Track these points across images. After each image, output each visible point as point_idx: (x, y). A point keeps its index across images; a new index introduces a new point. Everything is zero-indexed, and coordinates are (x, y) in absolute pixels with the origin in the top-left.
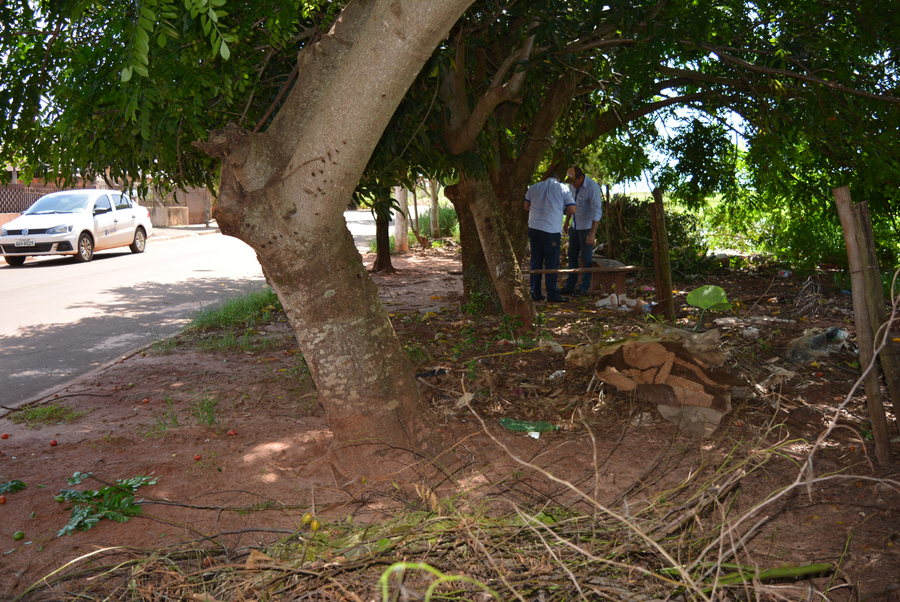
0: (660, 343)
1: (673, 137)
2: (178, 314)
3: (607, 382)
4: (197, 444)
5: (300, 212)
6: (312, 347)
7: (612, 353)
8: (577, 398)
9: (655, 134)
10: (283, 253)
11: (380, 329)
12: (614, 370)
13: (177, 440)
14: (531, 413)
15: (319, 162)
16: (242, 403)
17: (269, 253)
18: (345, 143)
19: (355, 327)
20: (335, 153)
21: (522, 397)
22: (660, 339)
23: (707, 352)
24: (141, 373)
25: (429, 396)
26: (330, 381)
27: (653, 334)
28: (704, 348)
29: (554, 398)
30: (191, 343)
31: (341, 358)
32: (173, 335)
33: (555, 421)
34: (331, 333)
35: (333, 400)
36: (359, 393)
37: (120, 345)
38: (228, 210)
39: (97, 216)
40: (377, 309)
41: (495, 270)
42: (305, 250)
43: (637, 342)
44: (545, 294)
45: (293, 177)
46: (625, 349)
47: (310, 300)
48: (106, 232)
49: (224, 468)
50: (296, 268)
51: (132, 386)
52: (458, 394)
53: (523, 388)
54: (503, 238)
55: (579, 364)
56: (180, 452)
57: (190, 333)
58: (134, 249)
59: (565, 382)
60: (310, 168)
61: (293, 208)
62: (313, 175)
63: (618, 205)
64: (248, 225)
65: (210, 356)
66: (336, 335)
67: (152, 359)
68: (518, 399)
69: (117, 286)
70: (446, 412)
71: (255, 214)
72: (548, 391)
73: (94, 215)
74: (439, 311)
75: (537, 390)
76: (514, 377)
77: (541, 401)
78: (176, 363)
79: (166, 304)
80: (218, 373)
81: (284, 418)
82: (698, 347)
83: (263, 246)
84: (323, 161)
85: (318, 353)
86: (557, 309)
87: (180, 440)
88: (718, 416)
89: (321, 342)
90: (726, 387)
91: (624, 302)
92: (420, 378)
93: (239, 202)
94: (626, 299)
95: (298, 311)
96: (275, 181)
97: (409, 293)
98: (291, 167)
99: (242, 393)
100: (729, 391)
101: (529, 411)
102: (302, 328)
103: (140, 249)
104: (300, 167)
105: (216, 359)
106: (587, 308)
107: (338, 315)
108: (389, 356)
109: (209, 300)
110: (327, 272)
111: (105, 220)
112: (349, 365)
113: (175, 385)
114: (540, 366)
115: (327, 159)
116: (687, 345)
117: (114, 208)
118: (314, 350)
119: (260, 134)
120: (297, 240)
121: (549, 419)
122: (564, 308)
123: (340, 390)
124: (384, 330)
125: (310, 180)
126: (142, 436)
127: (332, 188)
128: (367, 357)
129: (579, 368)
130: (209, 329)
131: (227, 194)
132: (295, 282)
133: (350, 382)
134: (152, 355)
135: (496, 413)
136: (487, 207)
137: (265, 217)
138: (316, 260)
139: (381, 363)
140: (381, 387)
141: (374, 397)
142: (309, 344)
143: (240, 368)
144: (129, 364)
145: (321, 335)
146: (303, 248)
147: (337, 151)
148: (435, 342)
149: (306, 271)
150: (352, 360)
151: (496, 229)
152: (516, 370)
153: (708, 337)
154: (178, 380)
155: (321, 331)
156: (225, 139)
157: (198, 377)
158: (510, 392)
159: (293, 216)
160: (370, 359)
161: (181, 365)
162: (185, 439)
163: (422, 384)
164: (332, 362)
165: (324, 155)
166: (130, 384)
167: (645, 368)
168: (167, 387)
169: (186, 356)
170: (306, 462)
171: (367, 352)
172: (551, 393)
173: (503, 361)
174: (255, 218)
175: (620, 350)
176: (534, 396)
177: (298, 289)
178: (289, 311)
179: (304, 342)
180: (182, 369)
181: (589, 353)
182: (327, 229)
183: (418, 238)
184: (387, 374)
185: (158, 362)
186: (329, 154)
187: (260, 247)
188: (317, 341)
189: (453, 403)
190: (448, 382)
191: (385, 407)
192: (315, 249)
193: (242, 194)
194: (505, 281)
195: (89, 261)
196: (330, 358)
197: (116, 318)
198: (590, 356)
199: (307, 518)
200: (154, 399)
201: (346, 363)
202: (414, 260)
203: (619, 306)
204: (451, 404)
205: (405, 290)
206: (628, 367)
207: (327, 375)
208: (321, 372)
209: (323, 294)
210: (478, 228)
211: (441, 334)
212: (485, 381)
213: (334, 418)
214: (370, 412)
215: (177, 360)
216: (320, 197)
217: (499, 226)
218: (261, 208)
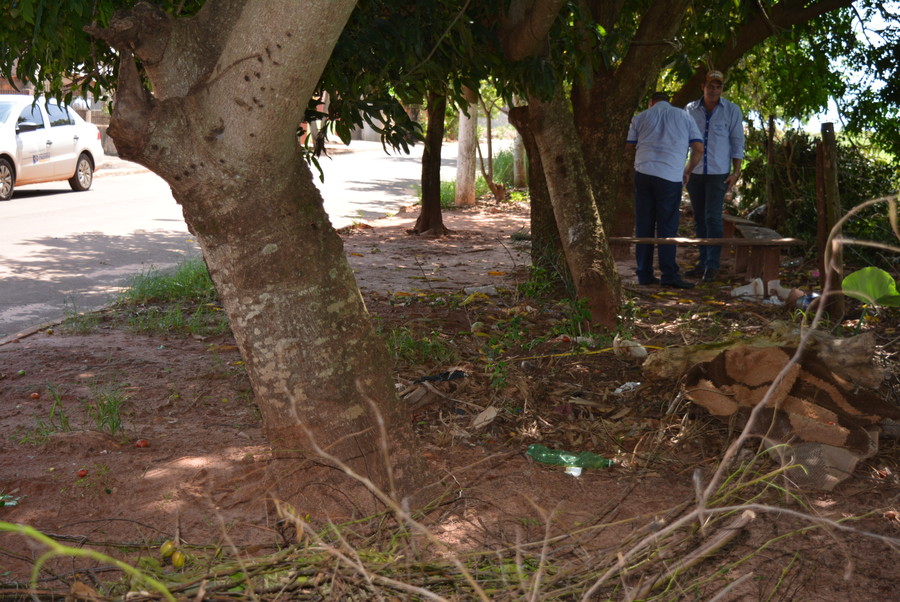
0: (782, 348)
1: (877, 46)
2: (116, 280)
3: (697, 402)
4: (87, 456)
5: (229, 130)
6: (244, 324)
7: (710, 360)
8: (649, 422)
9: (852, 41)
10: (205, 189)
11: (341, 304)
12: (709, 384)
13: (62, 449)
14: (579, 441)
15: (255, 61)
16: (170, 406)
17: (187, 187)
18: (289, 35)
19: (304, 298)
20: (275, 48)
21: (571, 417)
22: (783, 344)
23: (855, 365)
24: (39, 357)
25: (436, 409)
26: (266, 373)
27: (774, 335)
28: (850, 359)
29: (617, 420)
30: (121, 321)
31: (283, 341)
32: (98, 308)
33: (612, 453)
34: (270, 305)
35: (271, 401)
36: (306, 393)
37: (22, 318)
38: (128, 125)
39: (21, 135)
40: (340, 275)
41: (567, 234)
42: (236, 185)
43: (749, 346)
44: (658, 274)
45: (221, 81)
46: (729, 355)
47: (242, 258)
48: (35, 159)
49: (115, 490)
50: (224, 211)
51: (23, 375)
52: (477, 407)
53: (573, 404)
54: (581, 187)
55: (662, 374)
56: (62, 465)
57: (124, 306)
58: (76, 186)
59: (636, 398)
60: (243, 69)
61: (219, 125)
62: (247, 79)
63: (788, 148)
64: (155, 147)
65: (143, 338)
66: (277, 308)
67: (61, 339)
68: (563, 419)
69: (42, 235)
70: (456, 432)
71: (167, 132)
72: (609, 410)
73: (17, 132)
74: (493, 291)
75: (593, 408)
76: (563, 388)
77: (596, 424)
78: (91, 346)
79: (103, 264)
80: (146, 362)
81: (223, 428)
82: (841, 357)
83: (177, 178)
84: (260, 60)
85: (253, 332)
86: (670, 298)
87: (66, 449)
88: (853, 460)
89: (256, 317)
90: (875, 418)
91: (775, 292)
92: (426, 383)
93: (143, 113)
94: (780, 288)
95: (226, 272)
96: (200, 87)
97: (460, 264)
98: (220, 66)
99: (172, 391)
100: (879, 424)
101: (575, 438)
102: (231, 296)
103: (84, 186)
104: (230, 67)
105: (151, 344)
106: (718, 298)
107: (281, 280)
108: (353, 342)
109: (168, 261)
110: (267, 219)
111: (33, 141)
112: (294, 352)
113: (83, 375)
114: (604, 375)
115: (265, 57)
116: (824, 354)
117: (47, 124)
118: (247, 328)
119: (186, 19)
120: (225, 171)
121: (603, 450)
122: (680, 297)
123: (282, 388)
124: (348, 306)
125: (243, 85)
126: (17, 441)
127: (273, 99)
128: (320, 341)
129: (662, 380)
130: (151, 302)
131: (126, 102)
132: (222, 231)
133: (295, 376)
134: (62, 334)
135: (527, 438)
136: (560, 139)
137: (179, 136)
138: (252, 200)
139: (339, 352)
140: (339, 386)
141: (328, 399)
142: (240, 320)
143: (180, 358)
144: (26, 345)
145: (256, 307)
146: (232, 183)
147: (279, 46)
148: (469, 335)
149: (236, 216)
150: (298, 345)
151: (572, 174)
152: (569, 379)
153: (856, 344)
154: (88, 370)
155: (257, 302)
156: (131, 24)
157: (118, 367)
158: (554, 408)
159: (219, 137)
160: (324, 346)
161: (100, 349)
162: (74, 449)
163: (428, 392)
164: (270, 347)
165: (260, 50)
166: (20, 372)
167: (756, 384)
168: (71, 379)
169: (108, 338)
170: (232, 488)
171: (321, 336)
172: (612, 414)
173: (553, 365)
174: (165, 137)
175: (722, 357)
176: (588, 416)
177: (227, 241)
178: (215, 272)
179: (234, 316)
180: (99, 355)
181: (677, 359)
182: (267, 158)
183: (491, 186)
184: (349, 368)
185: (67, 344)
186: (267, 50)
187: (173, 179)
188: (250, 316)
189: (469, 421)
190: (466, 391)
191: (342, 415)
192: (251, 184)
193: (149, 103)
194: (581, 250)
195: (7, 199)
196: (268, 341)
197: (26, 280)
198: (678, 363)
199: (167, 547)
200: (48, 394)
201: (289, 350)
202: (482, 219)
203: (767, 297)
204: (466, 422)
205: (454, 261)
206: (730, 382)
207: (264, 366)
208: (255, 360)
209: (260, 249)
210: (545, 171)
211: (481, 324)
212: (519, 391)
213: (271, 427)
214: (320, 420)
215: (96, 342)
216: (257, 111)
217: (576, 169)
218: (174, 124)
